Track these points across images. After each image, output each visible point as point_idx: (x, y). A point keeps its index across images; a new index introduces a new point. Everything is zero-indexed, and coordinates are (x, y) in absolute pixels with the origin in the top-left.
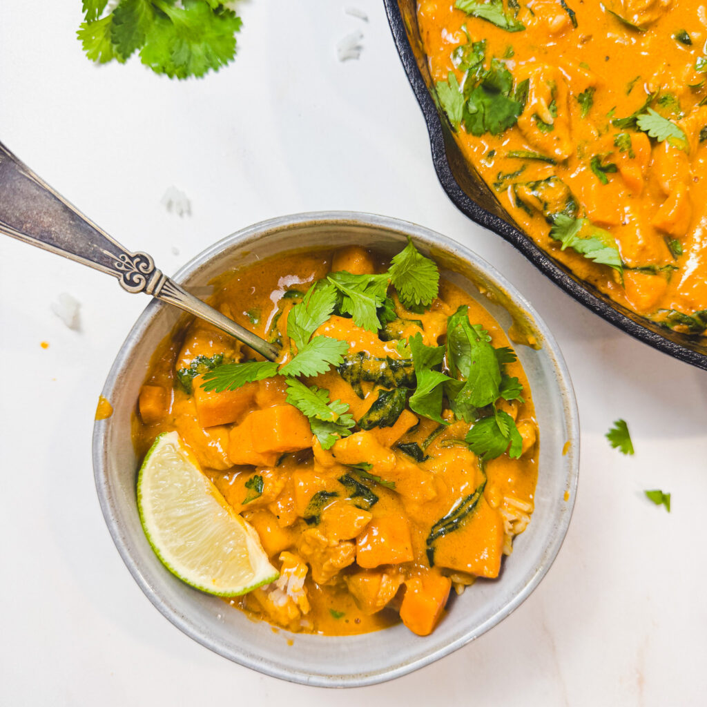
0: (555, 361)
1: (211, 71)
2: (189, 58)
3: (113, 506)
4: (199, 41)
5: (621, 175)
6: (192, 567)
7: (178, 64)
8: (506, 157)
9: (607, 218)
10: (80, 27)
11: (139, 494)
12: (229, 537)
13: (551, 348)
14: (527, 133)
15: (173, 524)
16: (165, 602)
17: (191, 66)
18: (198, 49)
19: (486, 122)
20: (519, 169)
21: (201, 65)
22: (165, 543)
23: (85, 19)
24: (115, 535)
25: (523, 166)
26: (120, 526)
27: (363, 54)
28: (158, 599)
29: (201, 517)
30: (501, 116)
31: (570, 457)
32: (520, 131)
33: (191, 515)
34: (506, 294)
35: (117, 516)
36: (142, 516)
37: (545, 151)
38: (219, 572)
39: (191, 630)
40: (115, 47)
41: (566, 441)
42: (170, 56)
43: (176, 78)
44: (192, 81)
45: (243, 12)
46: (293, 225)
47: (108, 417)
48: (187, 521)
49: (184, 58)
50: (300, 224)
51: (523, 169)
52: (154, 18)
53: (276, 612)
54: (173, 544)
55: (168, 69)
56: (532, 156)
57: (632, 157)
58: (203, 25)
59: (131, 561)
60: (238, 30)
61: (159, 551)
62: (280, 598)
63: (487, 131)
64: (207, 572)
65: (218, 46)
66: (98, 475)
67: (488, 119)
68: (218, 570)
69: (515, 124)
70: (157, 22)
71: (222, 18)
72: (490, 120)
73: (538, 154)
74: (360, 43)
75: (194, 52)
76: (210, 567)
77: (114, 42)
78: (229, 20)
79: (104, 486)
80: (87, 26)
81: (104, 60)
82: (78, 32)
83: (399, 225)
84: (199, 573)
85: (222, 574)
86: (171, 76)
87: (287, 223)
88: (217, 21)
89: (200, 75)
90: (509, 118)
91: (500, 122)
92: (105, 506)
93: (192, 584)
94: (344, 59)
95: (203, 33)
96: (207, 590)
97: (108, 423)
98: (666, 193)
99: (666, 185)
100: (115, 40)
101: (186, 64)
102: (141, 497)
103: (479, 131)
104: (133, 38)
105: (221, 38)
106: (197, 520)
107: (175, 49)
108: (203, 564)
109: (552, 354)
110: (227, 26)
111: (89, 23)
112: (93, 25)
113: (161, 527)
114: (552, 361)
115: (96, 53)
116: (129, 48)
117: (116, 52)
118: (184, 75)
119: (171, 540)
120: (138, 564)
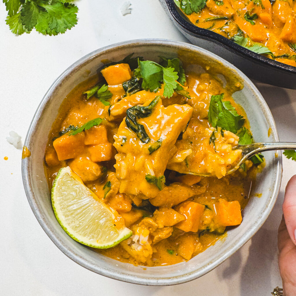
0: (252, 90)
1: (68, 30)
2: (57, 25)
3: (36, 203)
4: (60, 18)
5: (260, 19)
6: (85, 235)
7: (52, 28)
8: (204, 22)
9: (259, 37)
10: (6, 18)
11: (52, 201)
12: (102, 216)
13: (249, 84)
14: (212, 8)
15: (72, 214)
16: (70, 250)
17: (58, 28)
18: (60, 21)
19: (191, 7)
20: (212, 25)
21: (63, 27)
22: (69, 224)
23: (8, 15)
24: (38, 217)
25: (213, 24)
26: (41, 212)
27: (132, 12)
28: (66, 249)
29: (87, 208)
30: (198, 4)
31: (273, 135)
32: (208, 8)
33: (81, 207)
34: (220, 63)
35: (39, 208)
36: (55, 212)
37: (222, 14)
38: (100, 236)
39: (86, 263)
40: (24, 26)
41: (269, 128)
42: (48, 26)
43: (53, 35)
44: (60, 35)
45: (78, 4)
46: (108, 50)
47: (28, 157)
48: (79, 211)
49: (54, 25)
50: (111, 49)
51: (213, 25)
52: (39, 12)
53: (138, 256)
54: (73, 224)
55: (48, 32)
56: (217, 18)
57: (263, 8)
58: (61, 11)
59: (48, 230)
60: (77, 12)
61: (66, 229)
62: (138, 247)
63: (193, 12)
64: (93, 237)
65: (69, 19)
66: (26, 187)
67: (192, 6)
68: (99, 234)
69: (206, 7)
70: (41, 13)
71: (69, 8)
72: (193, 6)
73: (219, 16)
74: (130, 7)
75: (59, 23)
76: (95, 234)
77: (23, 24)
78: (72, 8)
79: (30, 193)
80: (10, 17)
81: (21, 33)
82: (6, 21)
83: (160, 40)
84: (89, 238)
85: (101, 237)
86: (50, 35)
87: (105, 50)
88: (67, 10)
89: (63, 32)
90: (202, 4)
91: (198, 6)
92: (32, 203)
93: (86, 244)
94: (124, 15)
95: (62, 14)
96: (94, 246)
97: (29, 160)
98: (284, 22)
99: (283, 18)
100: (23, 23)
101: (56, 28)
102: (54, 202)
103: (190, 12)
104: (31, 22)
105: (69, 15)
106: (84, 209)
107: (50, 22)
108: (90, 233)
109: (250, 86)
110: (71, 11)
111: (10, 16)
112: (12, 17)
113: (66, 216)
114: (251, 90)
115: (16, 29)
116: (30, 26)
117: (25, 28)
118: (56, 33)
119: (72, 222)
120: (53, 232)
